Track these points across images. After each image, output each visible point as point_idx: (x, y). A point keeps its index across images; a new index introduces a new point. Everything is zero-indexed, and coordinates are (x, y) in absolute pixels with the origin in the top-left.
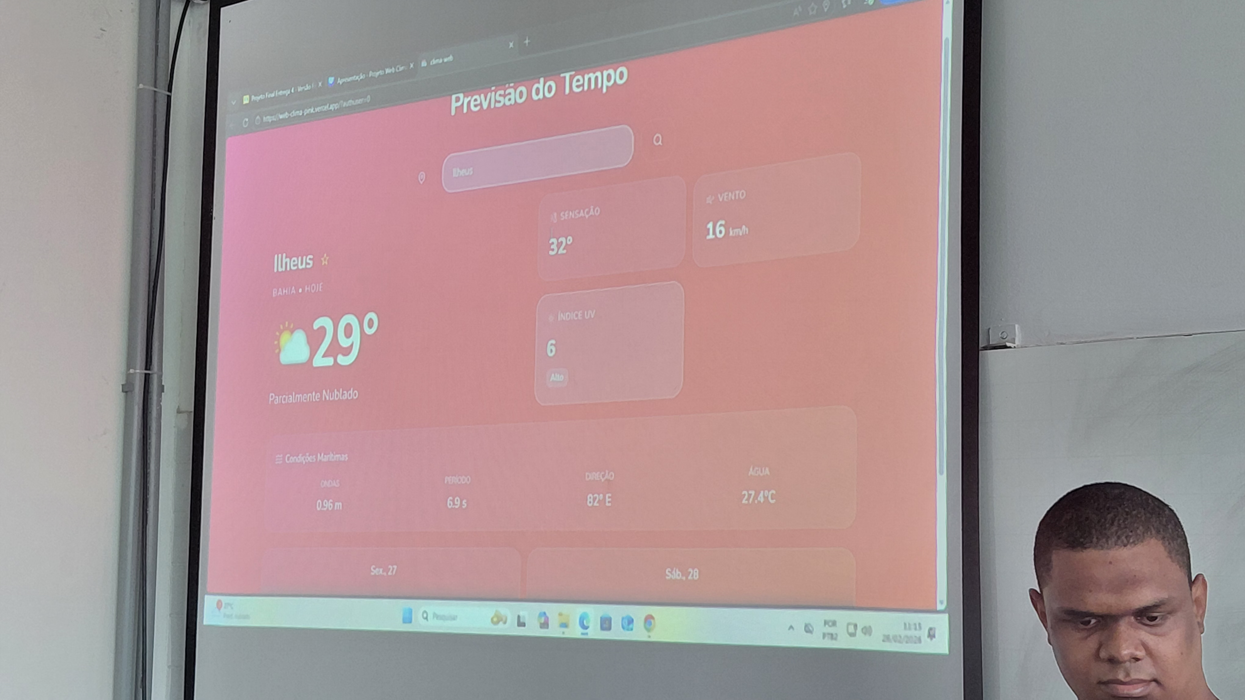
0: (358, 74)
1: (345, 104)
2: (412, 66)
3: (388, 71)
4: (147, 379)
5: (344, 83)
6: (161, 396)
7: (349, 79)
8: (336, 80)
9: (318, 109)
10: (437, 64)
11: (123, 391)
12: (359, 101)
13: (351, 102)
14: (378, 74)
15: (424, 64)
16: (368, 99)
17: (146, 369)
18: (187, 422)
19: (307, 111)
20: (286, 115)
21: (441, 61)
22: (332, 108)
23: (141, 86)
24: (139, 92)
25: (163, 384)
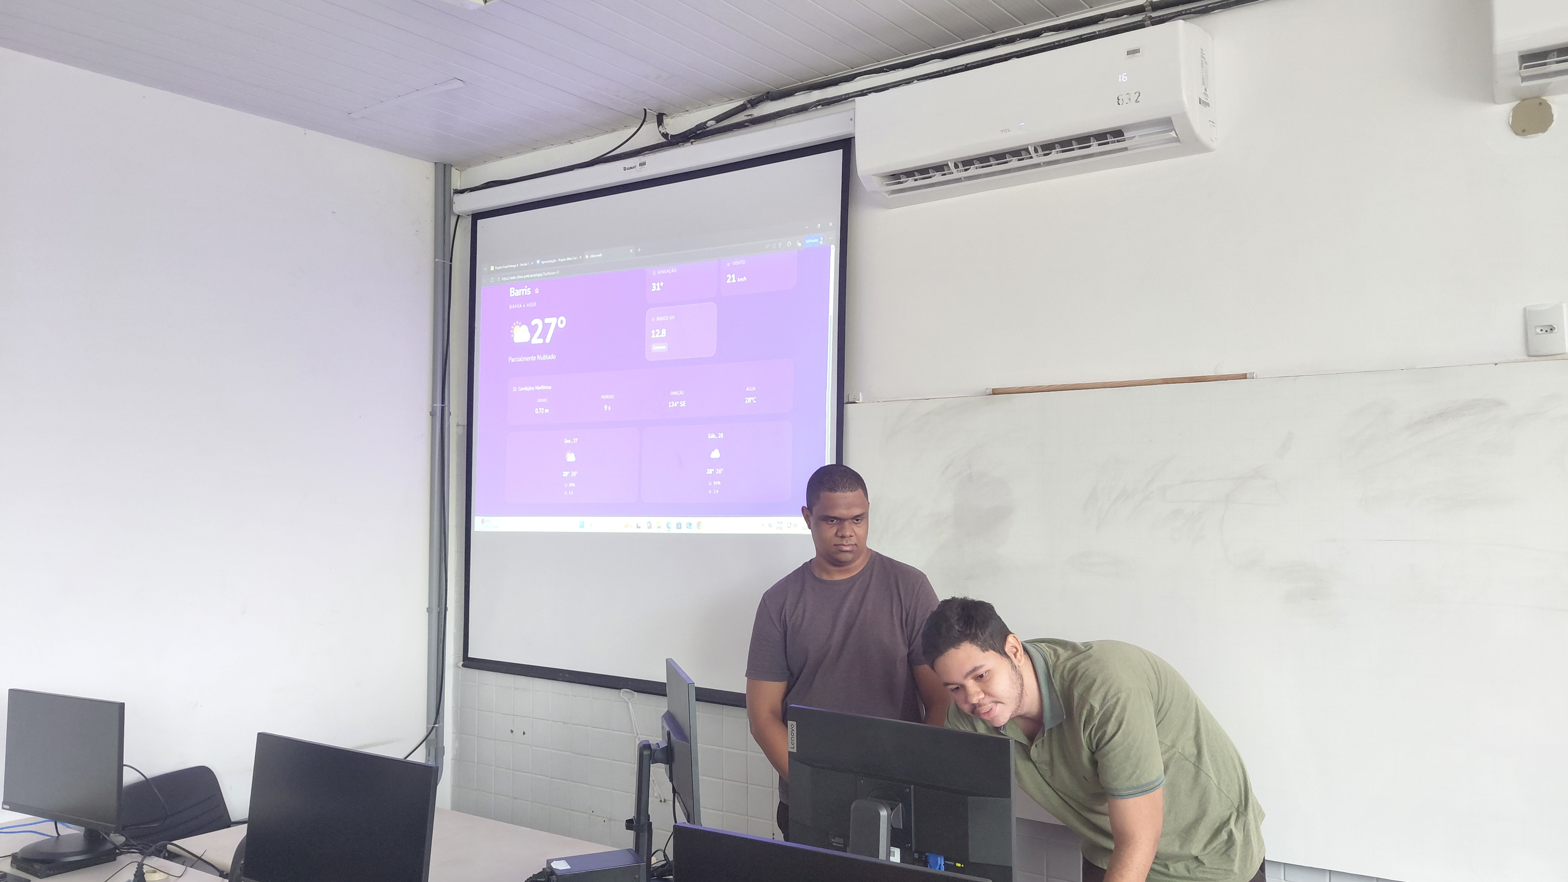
0: (553, 260)
1: (546, 274)
2: (581, 257)
3: (568, 259)
4: (443, 409)
5: (545, 264)
6: (450, 416)
7: (548, 262)
8: (540, 262)
9: (531, 276)
10: (594, 258)
11: (430, 415)
12: (553, 273)
13: (549, 273)
14: (562, 260)
15: (587, 257)
16: (558, 272)
17: (442, 404)
18: (463, 431)
19: (525, 277)
20: (514, 278)
21: (596, 256)
22: (539, 275)
23: (437, 260)
24: (435, 263)
25: (451, 411)
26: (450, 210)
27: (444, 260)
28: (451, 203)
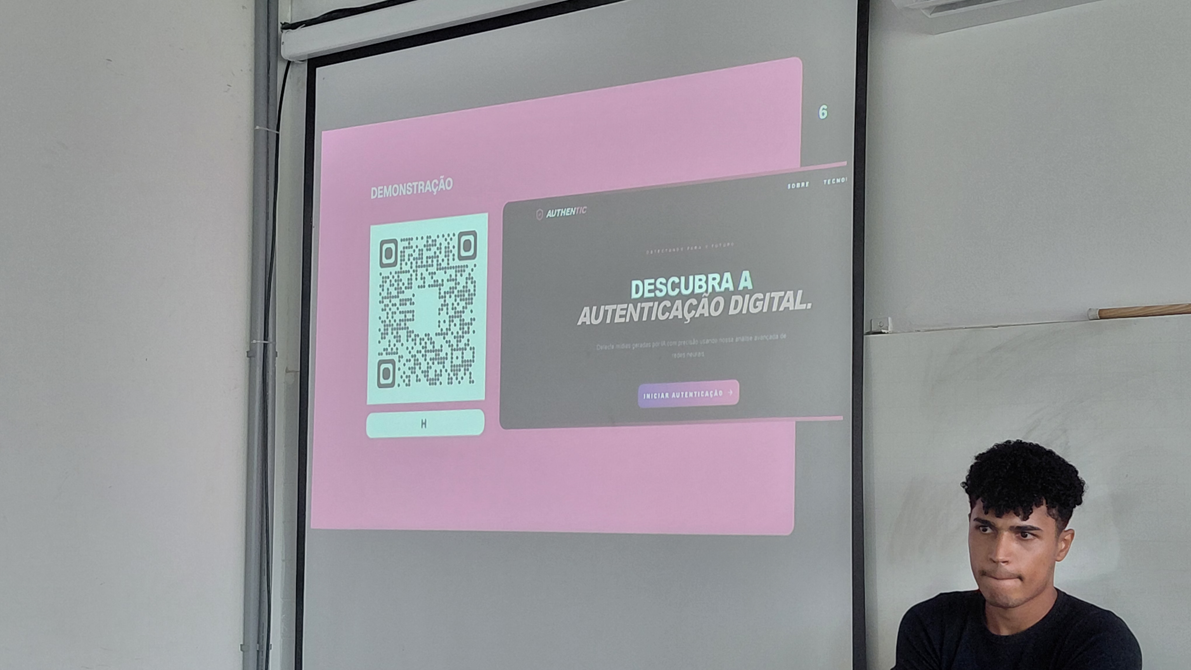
4: (265, 346)
6: (275, 360)
11: (245, 356)
17: (263, 339)
18: (295, 380)
23: (257, 127)
24: (256, 133)
25: (277, 350)
26: (277, 55)
27: (268, 128)
28: (278, 43)
